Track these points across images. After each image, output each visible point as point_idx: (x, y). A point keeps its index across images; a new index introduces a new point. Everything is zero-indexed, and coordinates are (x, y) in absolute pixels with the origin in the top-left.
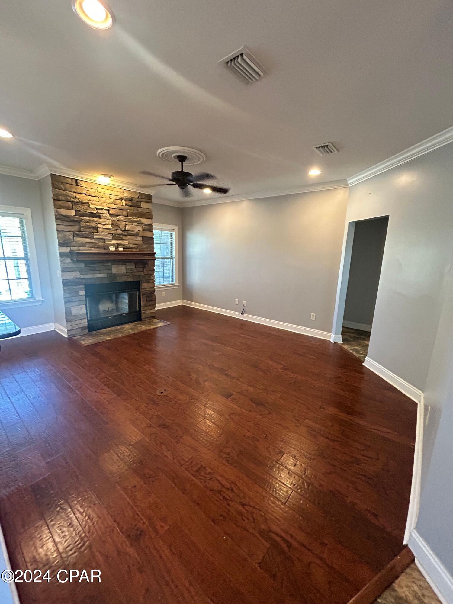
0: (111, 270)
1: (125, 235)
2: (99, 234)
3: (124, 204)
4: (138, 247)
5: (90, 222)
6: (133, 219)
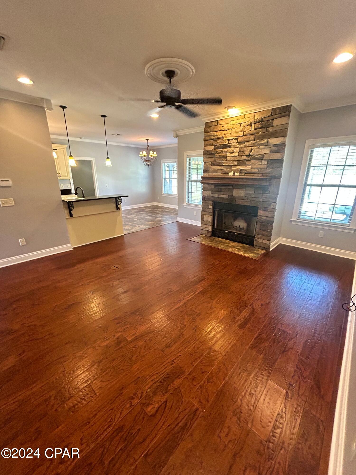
0: (232, 192)
1: (249, 160)
2: (227, 162)
3: (253, 129)
4: (260, 171)
5: (222, 152)
6: (260, 142)
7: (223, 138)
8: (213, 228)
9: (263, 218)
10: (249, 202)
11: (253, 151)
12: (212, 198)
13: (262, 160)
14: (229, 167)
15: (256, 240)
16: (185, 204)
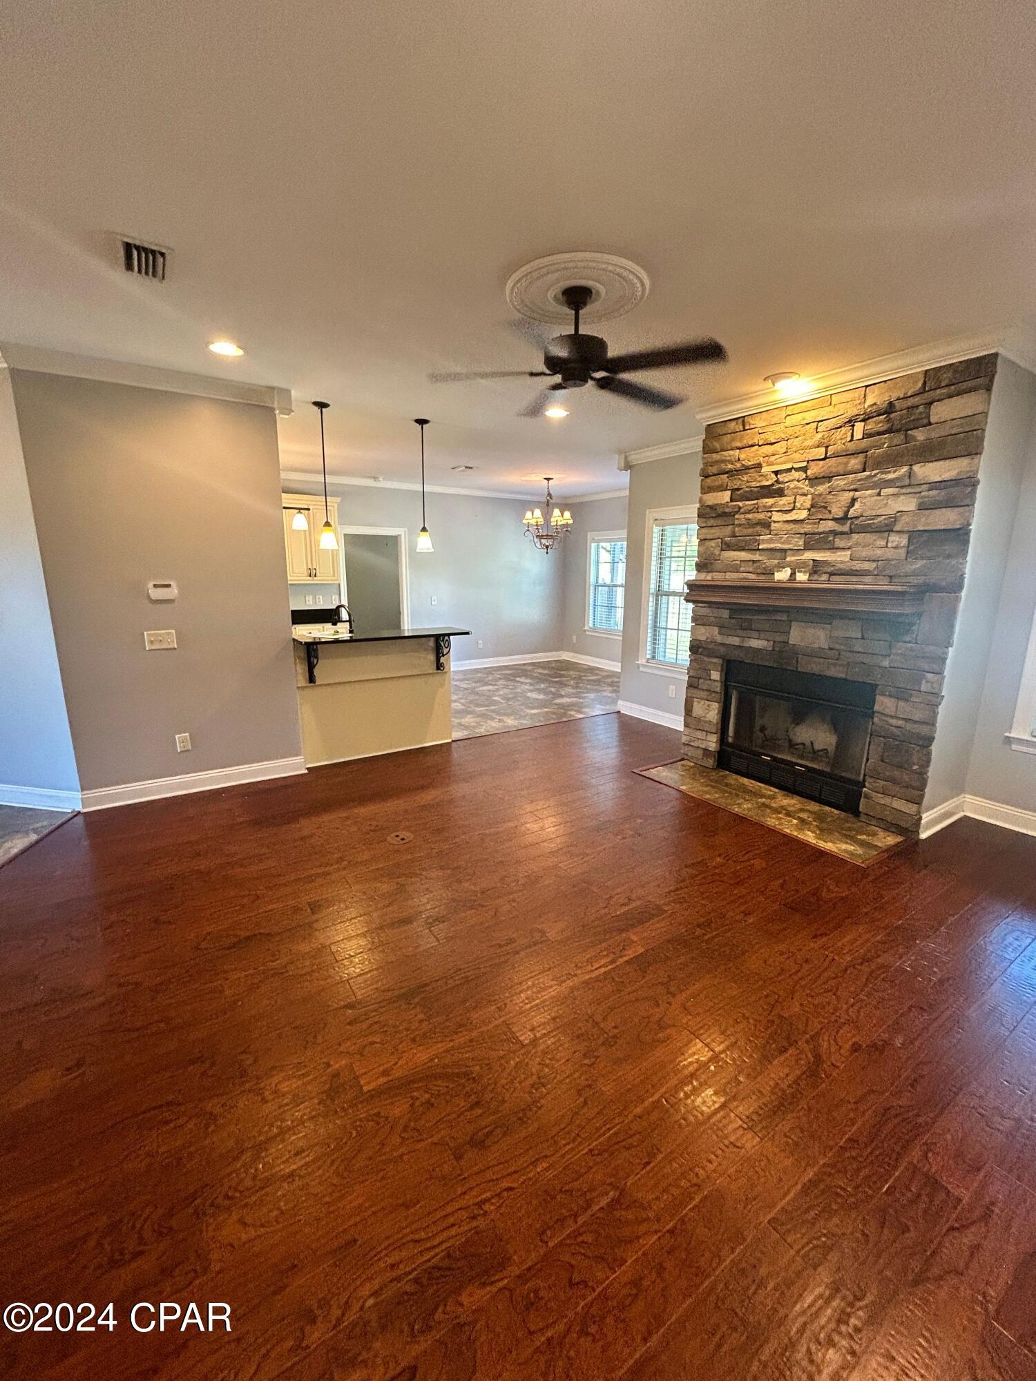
0: (787, 633)
1: (842, 533)
2: (771, 539)
3: (858, 434)
4: (884, 569)
5: (756, 510)
6: (883, 476)
7: (759, 466)
8: (723, 740)
9: (893, 722)
10: (842, 665)
11: (857, 505)
12: (722, 649)
13: (892, 531)
14: (778, 555)
15: (867, 797)
16: (642, 661)
